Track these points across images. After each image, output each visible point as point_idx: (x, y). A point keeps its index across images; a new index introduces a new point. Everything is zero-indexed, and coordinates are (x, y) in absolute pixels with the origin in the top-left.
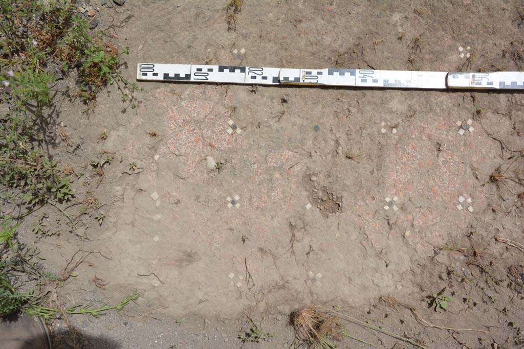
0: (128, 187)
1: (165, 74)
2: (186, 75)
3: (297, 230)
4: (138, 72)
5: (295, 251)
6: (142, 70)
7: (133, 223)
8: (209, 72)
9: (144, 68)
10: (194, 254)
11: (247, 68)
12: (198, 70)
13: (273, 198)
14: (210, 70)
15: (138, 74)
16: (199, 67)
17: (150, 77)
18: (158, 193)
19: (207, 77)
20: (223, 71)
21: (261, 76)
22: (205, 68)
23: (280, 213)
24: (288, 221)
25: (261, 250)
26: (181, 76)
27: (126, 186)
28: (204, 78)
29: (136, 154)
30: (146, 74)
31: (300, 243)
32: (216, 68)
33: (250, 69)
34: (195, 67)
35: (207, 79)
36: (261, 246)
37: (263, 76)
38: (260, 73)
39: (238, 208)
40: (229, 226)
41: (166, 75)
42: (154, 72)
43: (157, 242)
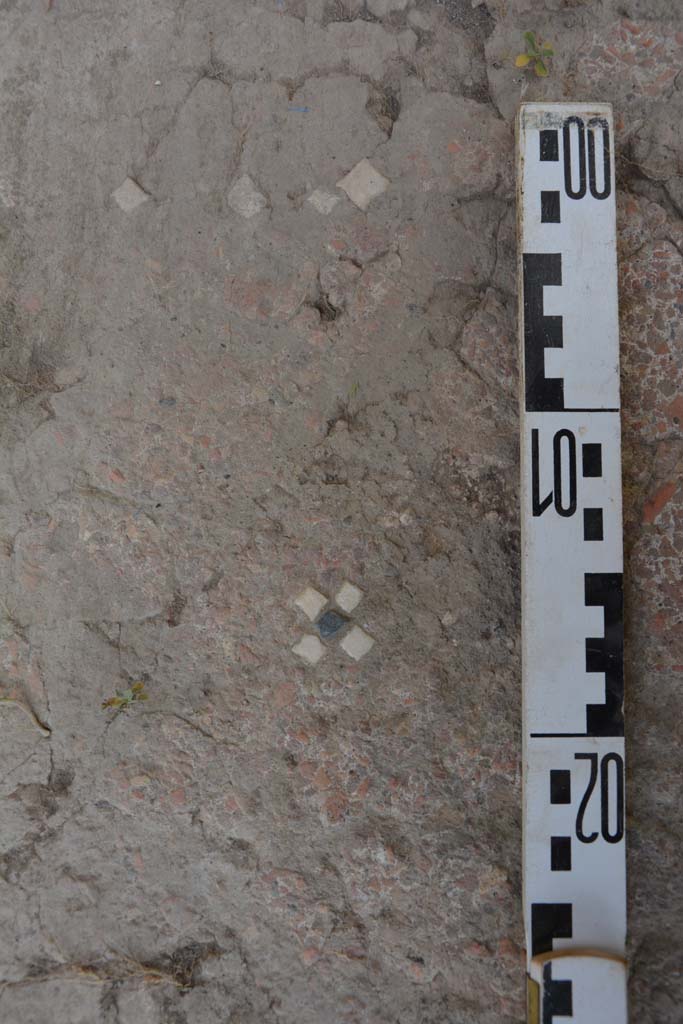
0: (410, 37)
1: (555, 260)
2: (558, 383)
3: (171, 992)
4: (563, 110)
5: (53, 982)
6: (574, 130)
7: (214, 71)
8: (579, 517)
9: (587, 142)
10: (43, 405)
11: (616, 744)
12: (593, 453)
13: (360, 853)
14: (593, 526)
15: (547, 107)
16: (612, 460)
17: (538, 176)
18: (376, 203)
19: (552, 506)
20: (590, 600)
21: (569, 831)
22: (604, 492)
23: (269, 896)
24: (222, 943)
25: (61, 783)
26: (549, 353)
27: (418, 32)
28: (546, 488)
29: (597, 76)
30: (548, 152)
31: (97, 1010)
32: (608, 557)
33: (612, 765)
34: (605, 432)
35: (538, 510)
36: (78, 784)
37: (576, 843)
38: (593, 823)
39: (299, 650)
40: (200, 599)
41: (546, 269)
42: (565, 201)
43: (109, 204)
